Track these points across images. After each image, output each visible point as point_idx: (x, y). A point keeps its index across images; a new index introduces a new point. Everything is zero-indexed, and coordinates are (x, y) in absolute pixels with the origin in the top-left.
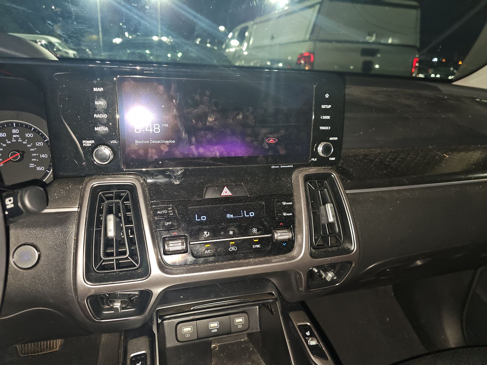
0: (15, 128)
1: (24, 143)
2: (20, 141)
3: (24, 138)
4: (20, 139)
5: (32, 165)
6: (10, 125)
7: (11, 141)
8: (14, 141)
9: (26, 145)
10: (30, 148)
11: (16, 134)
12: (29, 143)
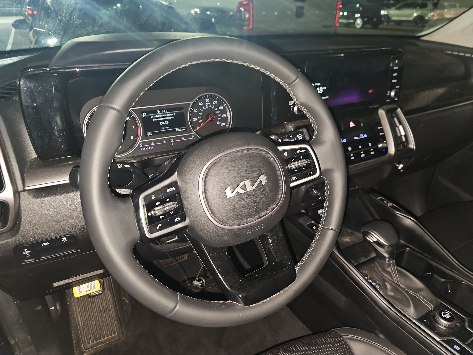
0: (207, 99)
1: (213, 108)
2: (210, 107)
3: (212, 104)
4: (210, 105)
5: (218, 123)
6: (205, 97)
7: (206, 108)
8: (207, 107)
9: (214, 109)
10: (216, 111)
11: (208, 102)
12: (215, 108)
